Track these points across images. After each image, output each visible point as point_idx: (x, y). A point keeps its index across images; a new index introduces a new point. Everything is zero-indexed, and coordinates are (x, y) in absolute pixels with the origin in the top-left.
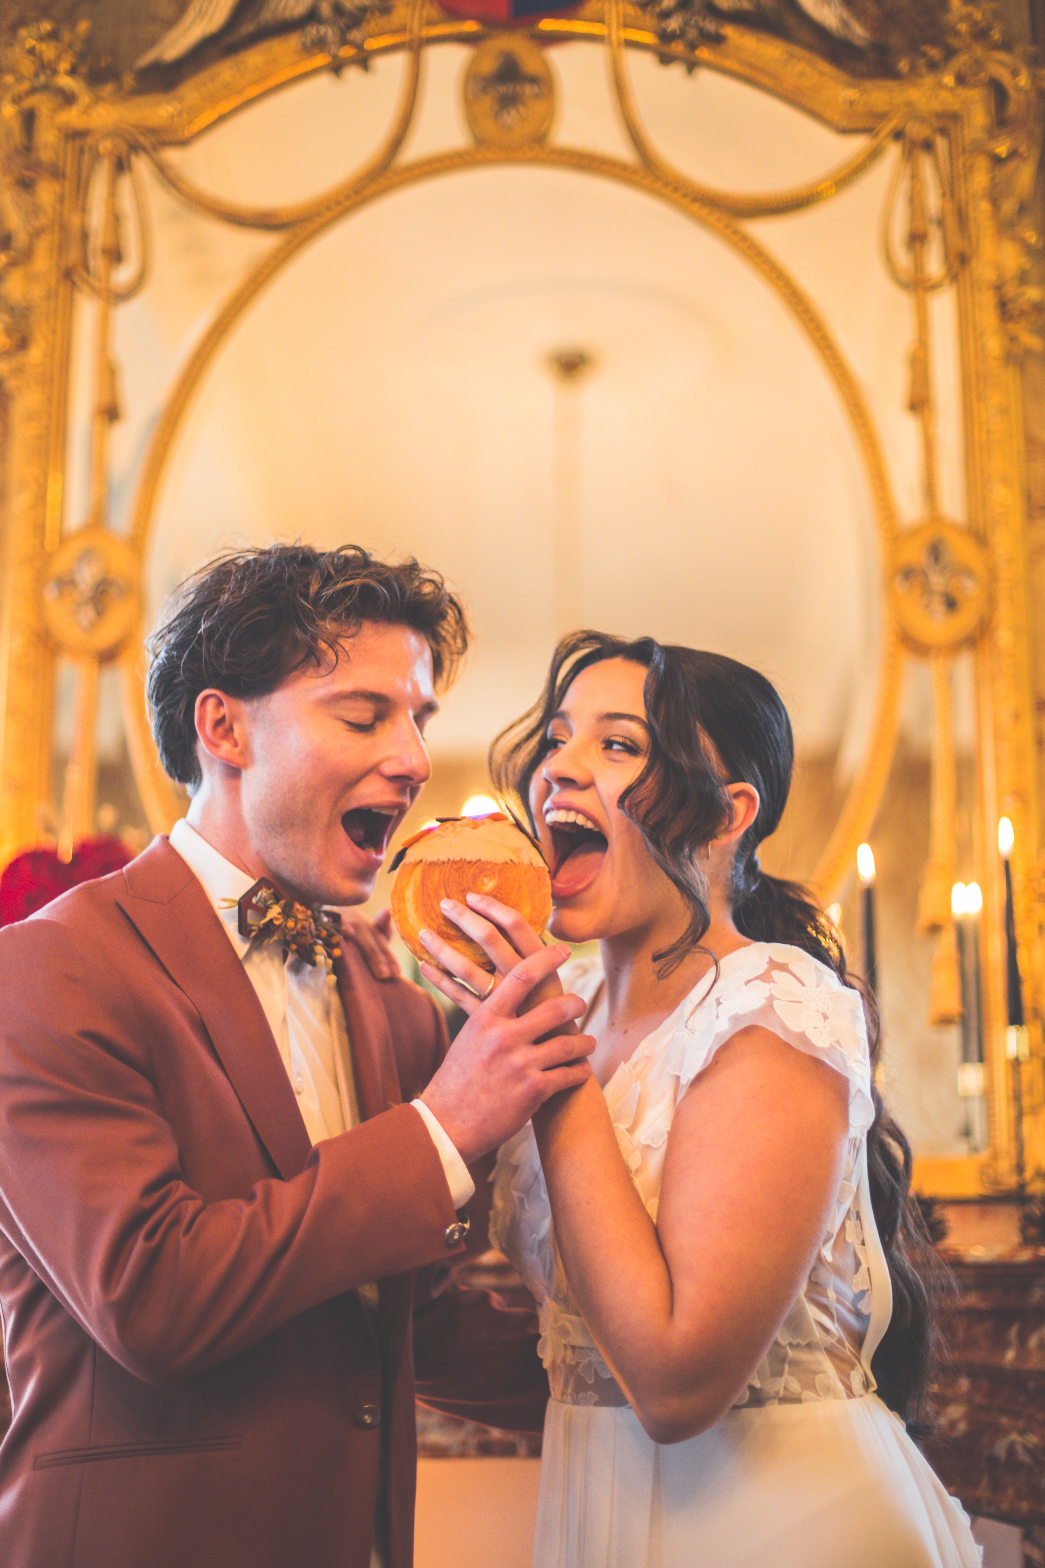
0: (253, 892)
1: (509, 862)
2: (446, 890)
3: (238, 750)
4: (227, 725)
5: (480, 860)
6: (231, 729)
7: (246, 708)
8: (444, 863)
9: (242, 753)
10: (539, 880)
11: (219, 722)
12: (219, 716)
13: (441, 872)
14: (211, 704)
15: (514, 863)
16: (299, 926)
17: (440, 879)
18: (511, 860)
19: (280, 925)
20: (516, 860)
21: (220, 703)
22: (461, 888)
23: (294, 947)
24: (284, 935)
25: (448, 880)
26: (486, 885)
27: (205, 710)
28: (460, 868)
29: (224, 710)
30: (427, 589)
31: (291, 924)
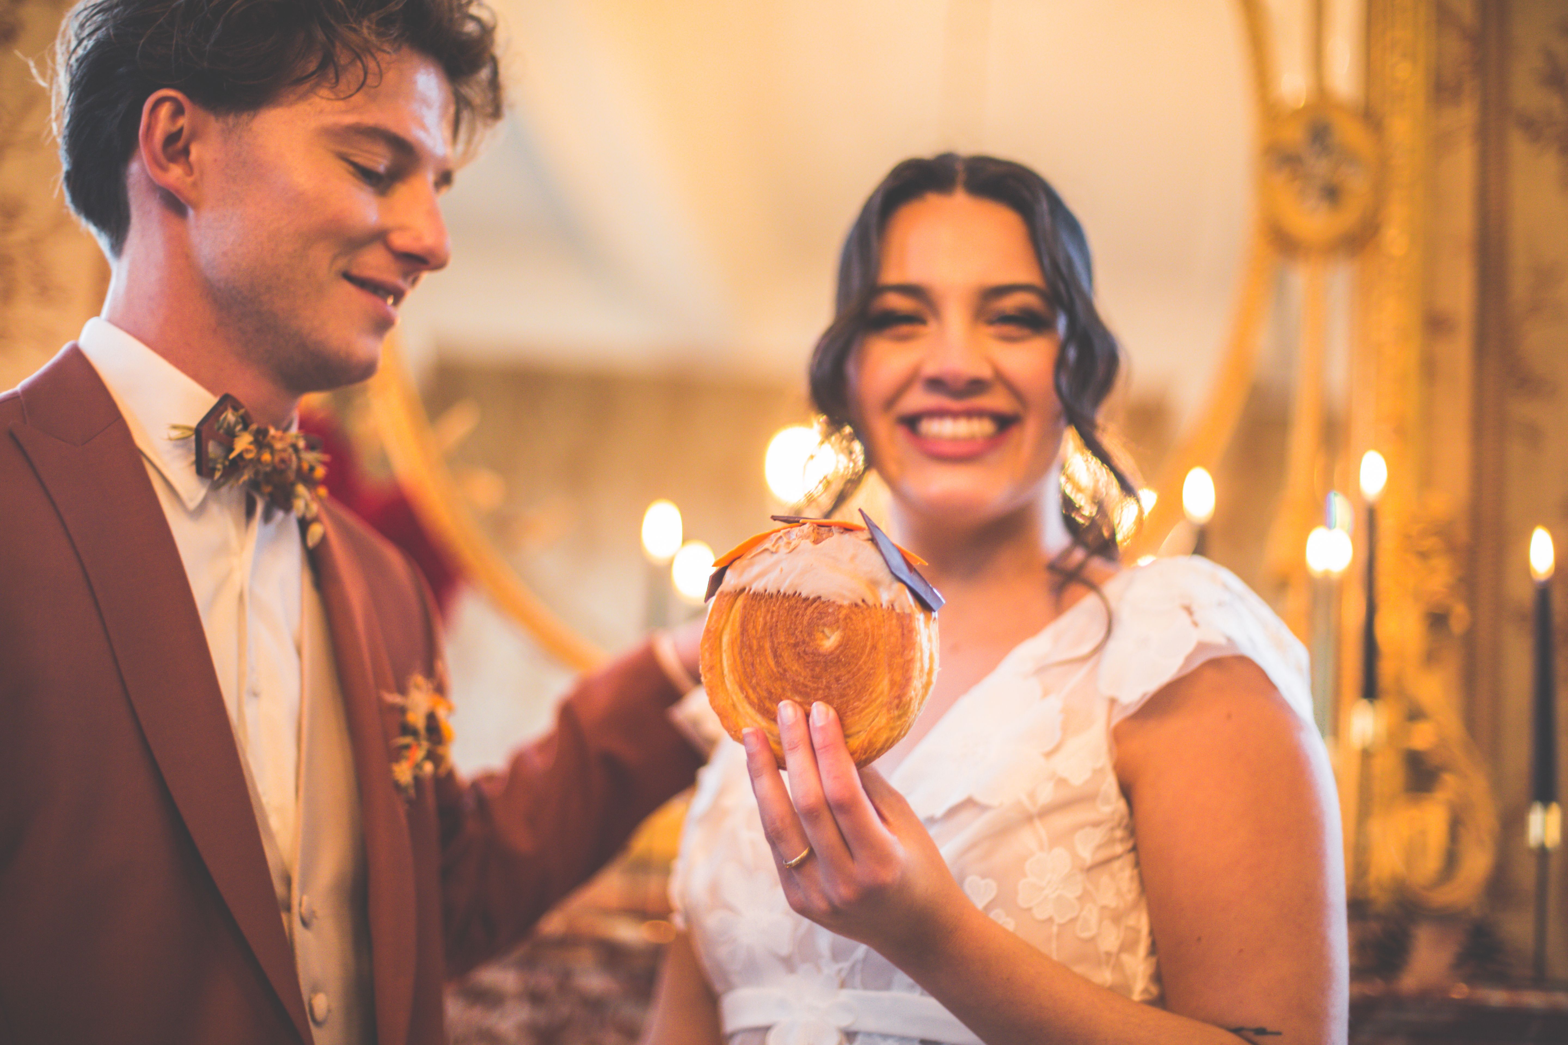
0: (214, 413)
1: (860, 602)
2: (772, 642)
3: (189, 180)
4: (180, 144)
5: (819, 598)
6: (186, 152)
7: (214, 126)
8: (771, 596)
9: (195, 184)
10: (903, 634)
11: (172, 139)
12: (174, 129)
13: (768, 611)
14: (165, 111)
15: (867, 605)
16: (277, 459)
17: (765, 624)
18: (863, 601)
19: (251, 460)
20: (870, 601)
21: (178, 111)
22: (792, 641)
23: (268, 489)
24: (257, 473)
25: (776, 626)
26: (828, 638)
27: (156, 118)
28: (792, 608)
29: (182, 122)
30: (470, 27)
31: (266, 457)
